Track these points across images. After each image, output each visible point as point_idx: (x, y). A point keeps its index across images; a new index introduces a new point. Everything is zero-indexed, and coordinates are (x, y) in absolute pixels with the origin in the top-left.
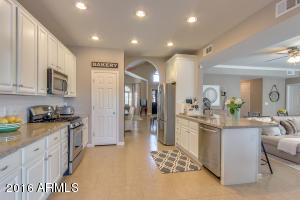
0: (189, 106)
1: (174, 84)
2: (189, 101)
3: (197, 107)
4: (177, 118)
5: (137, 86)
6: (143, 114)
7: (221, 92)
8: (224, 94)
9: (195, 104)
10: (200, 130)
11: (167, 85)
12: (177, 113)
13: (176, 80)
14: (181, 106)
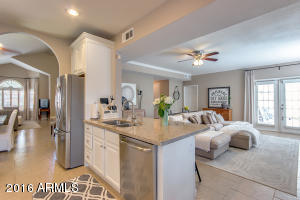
0: (104, 107)
1: (83, 76)
2: (104, 101)
3: (114, 108)
4: (86, 126)
5: (33, 82)
6: (44, 118)
7: (138, 90)
8: (140, 93)
9: (111, 104)
10: (121, 145)
11: (70, 76)
12: (87, 118)
13: (85, 71)
14: (92, 108)
